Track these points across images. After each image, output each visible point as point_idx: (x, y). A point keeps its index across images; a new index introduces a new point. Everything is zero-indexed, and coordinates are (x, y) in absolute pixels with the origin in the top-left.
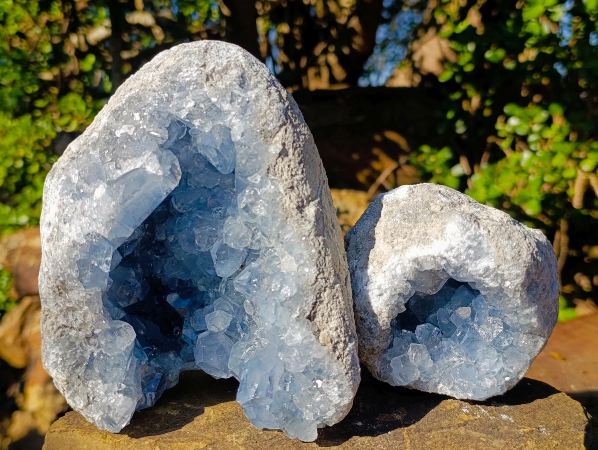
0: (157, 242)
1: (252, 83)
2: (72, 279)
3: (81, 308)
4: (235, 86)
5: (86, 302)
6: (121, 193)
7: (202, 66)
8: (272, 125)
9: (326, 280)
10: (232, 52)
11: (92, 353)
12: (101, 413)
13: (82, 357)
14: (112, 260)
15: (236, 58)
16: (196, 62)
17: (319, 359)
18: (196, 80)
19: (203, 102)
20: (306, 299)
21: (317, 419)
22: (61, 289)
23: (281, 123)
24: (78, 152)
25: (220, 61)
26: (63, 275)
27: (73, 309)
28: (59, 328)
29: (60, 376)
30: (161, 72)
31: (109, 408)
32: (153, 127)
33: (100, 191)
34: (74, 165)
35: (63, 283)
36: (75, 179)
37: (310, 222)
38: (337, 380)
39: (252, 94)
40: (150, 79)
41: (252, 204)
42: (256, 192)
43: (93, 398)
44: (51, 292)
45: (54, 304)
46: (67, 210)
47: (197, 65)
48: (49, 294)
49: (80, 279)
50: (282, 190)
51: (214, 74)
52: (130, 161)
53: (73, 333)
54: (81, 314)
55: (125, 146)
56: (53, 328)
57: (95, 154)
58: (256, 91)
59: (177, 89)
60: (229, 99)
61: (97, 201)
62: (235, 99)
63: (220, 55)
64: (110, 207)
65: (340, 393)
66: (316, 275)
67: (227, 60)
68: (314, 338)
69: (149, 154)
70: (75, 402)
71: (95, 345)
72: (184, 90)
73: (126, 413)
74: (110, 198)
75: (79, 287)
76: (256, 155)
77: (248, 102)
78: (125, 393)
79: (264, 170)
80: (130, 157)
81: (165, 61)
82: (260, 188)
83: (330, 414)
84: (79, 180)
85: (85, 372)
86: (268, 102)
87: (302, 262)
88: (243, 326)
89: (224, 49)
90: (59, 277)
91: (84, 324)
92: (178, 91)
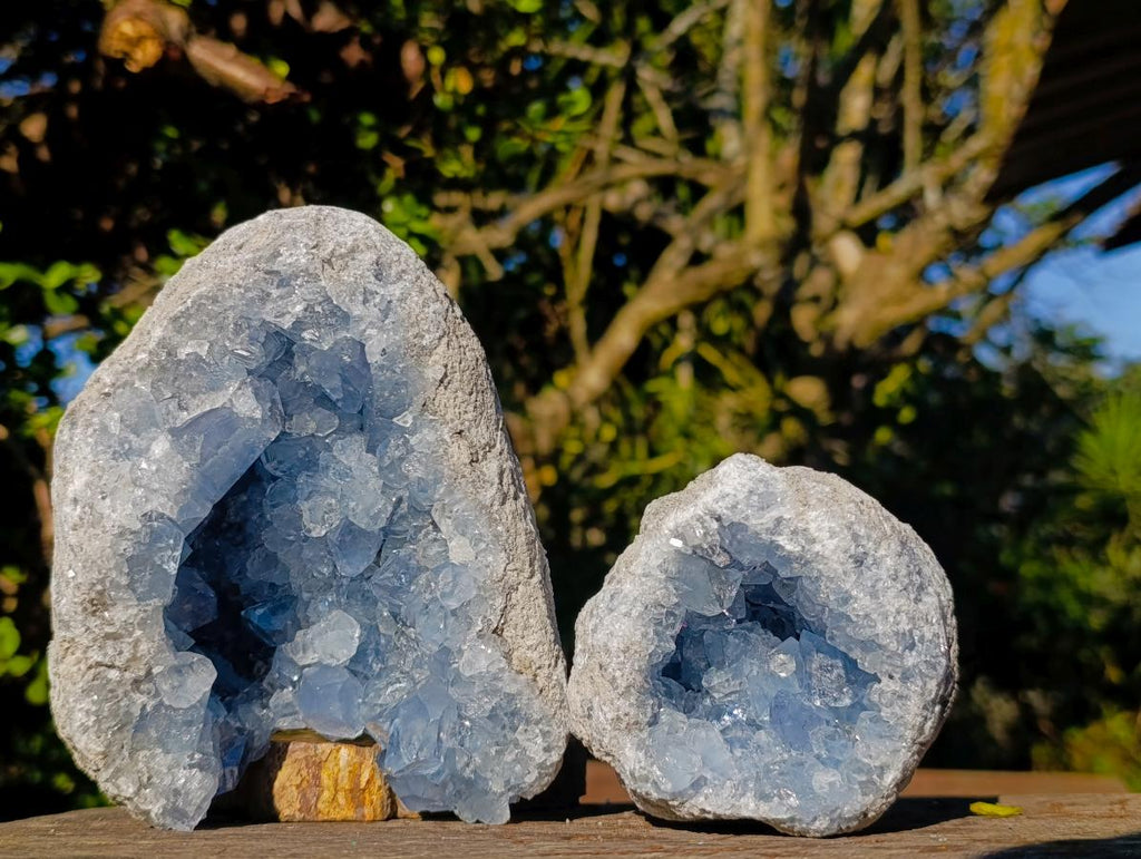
0: (231, 525)
1: (393, 272)
2: (117, 587)
3: (130, 634)
4: (368, 277)
5: (138, 624)
6: (198, 449)
7: (314, 247)
8: (427, 336)
9: (519, 571)
10: (358, 224)
11: (144, 707)
12: (163, 801)
13: (128, 714)
14: (182, 555)
15: (366, 233)
16: (305, 240)
17: (513, 695)
18: (307, 269)
19: (320, 304)
20: (491, 602)
21: (509, 790)
22: (97, 604)
23: (440, 333)
24: (114, 384)
25: (341, 239)
26: (101, 581)
27: (115, 637)
28: (90, 668)
29: (92, 746)
30: (247, 257)
31: (177, 793)
32: (241, 343)
33: (160, 446)
34: (111, 406)
35: (101, 593)
36: (115, 428)
37: (492, 485)
38: (540, 726)
39: (396, 290)
40: (230, 267)
41: (401, 459)
42: (407, 441)
43: (149, 779)
44: (80, 609)
45: (83, 629)
46: (105, 477)
47: (306, 245)
48: (76, 613)
49: (131, 586)
50: (447, 437)
51: (334, 259)
52: (203, 397)
53: (113, 674)
54: (130, 644)
55: (194, 374)
56: (80, 669)
57: (143, 386)
58: (400, 285)
59: (275, 283)
60: (361, 298)
61: (157, 461)
62: (370, 298)
63: (341, 229)
64: (181, 471)
65: (545, 745)
66: (504, 565)
67: (351, 238)
68: (503, 664)
69: (236, 385)
70: (118, 787)
71: (149, 694)
72: (288, 285)
73: (204, 799)
74: (179, 456)
75: (129, 599)
76: (405, 384)
77: (390, 302)
78: (201, 767)
79: (417, 407)
80: (204, 390)
81: (251, 238)
82: (413, 433)
83: (529, 779)
84: (121, 430)
85: (133, 737)
86: (420, 302)
87: (483, 546)
88: (377, 652)
89: (344, 220)
90: (94, 584)
91: (134, 658)
92: (278, 287)
